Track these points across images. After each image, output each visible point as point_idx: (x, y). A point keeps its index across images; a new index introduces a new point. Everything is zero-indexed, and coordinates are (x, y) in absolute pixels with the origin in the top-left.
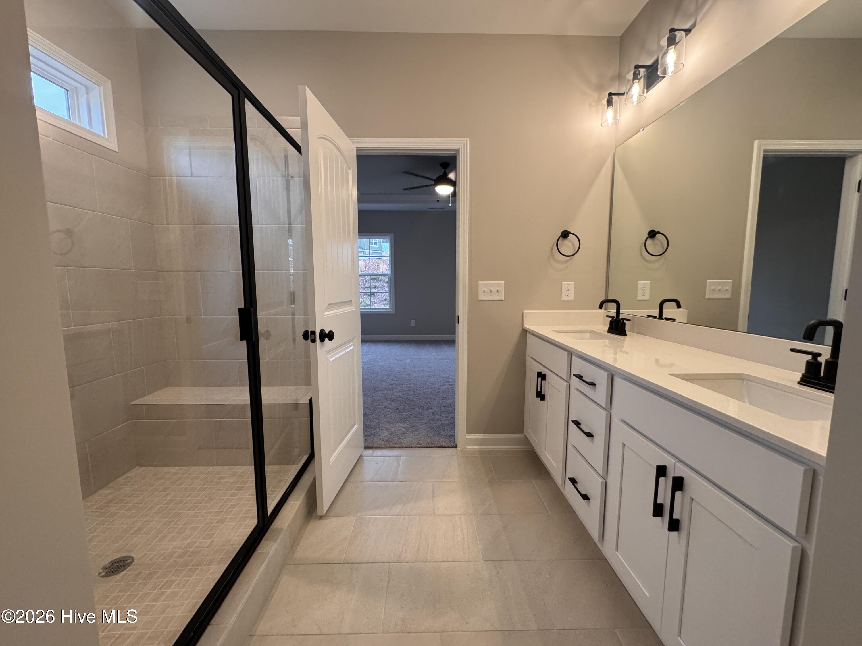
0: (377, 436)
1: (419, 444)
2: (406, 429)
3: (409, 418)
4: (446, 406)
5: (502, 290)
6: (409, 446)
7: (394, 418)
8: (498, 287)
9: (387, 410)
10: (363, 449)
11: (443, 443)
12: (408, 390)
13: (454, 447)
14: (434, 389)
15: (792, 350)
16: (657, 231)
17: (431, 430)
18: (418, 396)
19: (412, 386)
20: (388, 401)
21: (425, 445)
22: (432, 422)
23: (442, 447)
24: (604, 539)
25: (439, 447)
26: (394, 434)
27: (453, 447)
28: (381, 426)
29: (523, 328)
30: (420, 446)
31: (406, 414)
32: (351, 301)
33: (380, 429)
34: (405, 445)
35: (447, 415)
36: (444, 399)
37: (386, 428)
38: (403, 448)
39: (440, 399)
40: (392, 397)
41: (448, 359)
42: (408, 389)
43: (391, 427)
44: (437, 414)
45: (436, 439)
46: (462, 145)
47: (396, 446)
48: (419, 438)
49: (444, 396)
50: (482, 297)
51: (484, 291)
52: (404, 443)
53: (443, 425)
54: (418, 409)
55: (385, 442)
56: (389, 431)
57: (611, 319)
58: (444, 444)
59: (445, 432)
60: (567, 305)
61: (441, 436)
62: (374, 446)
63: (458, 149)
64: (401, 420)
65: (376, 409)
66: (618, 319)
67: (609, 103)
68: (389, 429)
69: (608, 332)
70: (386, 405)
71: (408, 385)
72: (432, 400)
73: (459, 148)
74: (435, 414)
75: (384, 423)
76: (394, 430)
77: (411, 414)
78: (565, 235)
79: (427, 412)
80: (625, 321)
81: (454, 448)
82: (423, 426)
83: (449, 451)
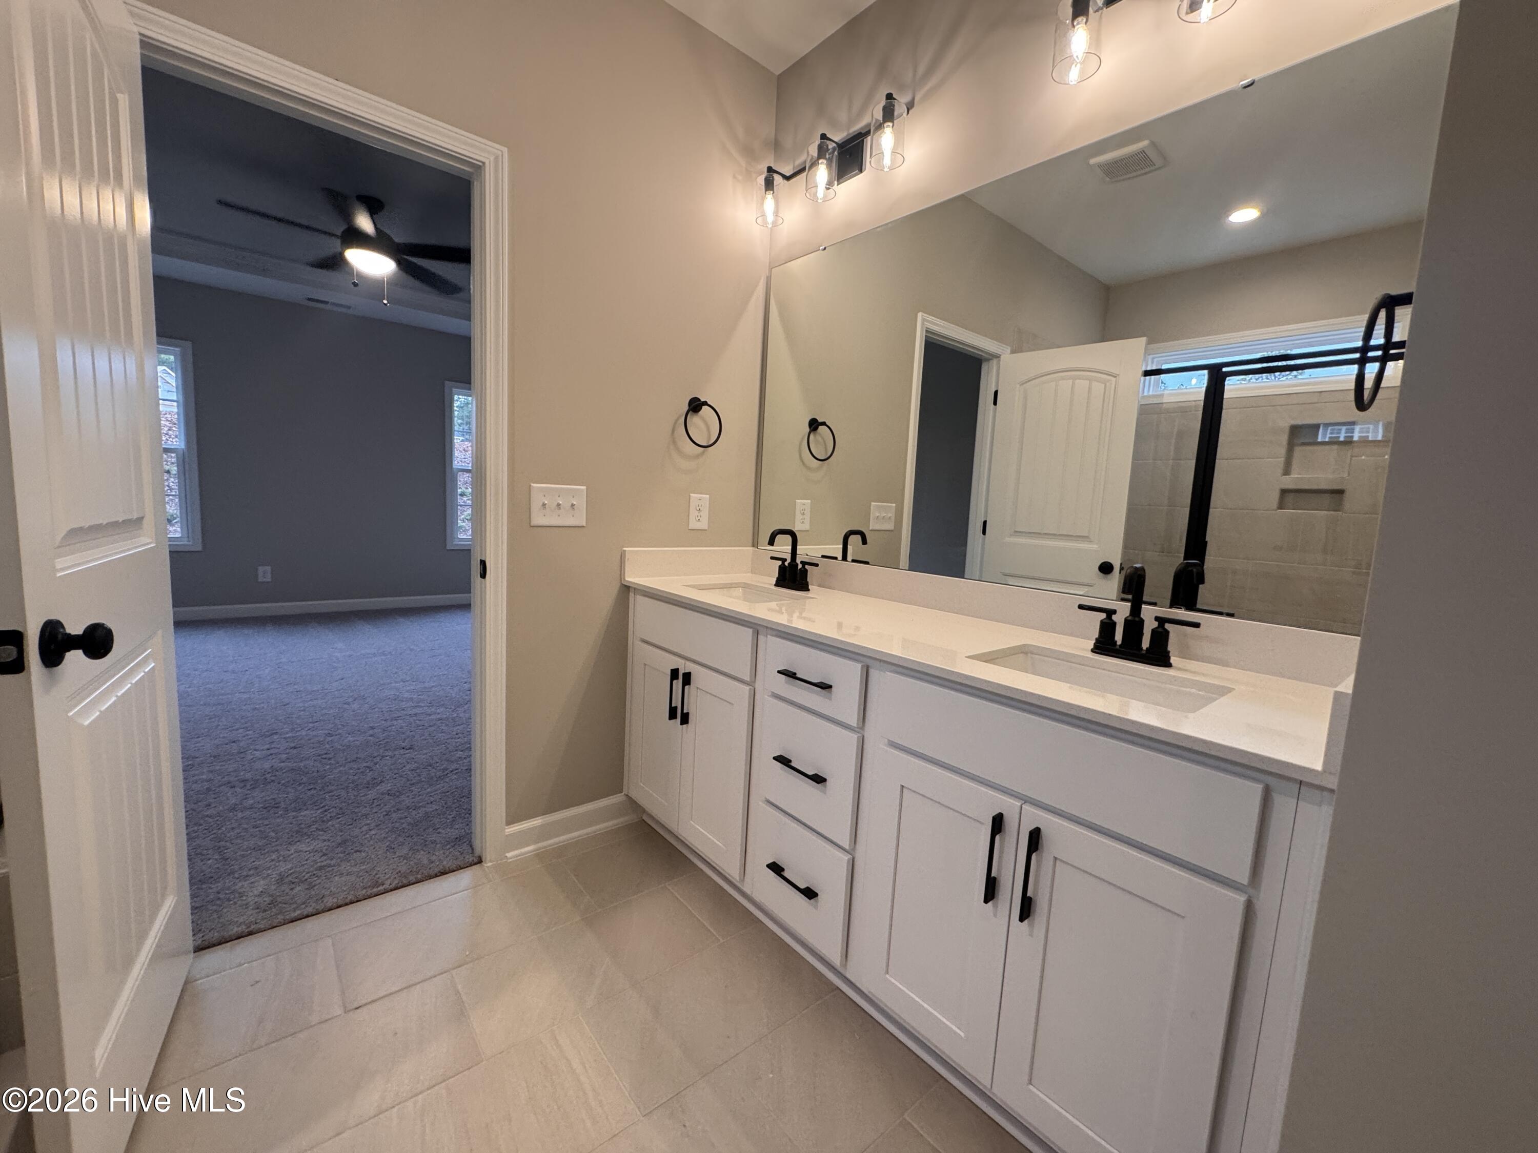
0: (229, 900)
1: (377, 884)
2: (325, 855)
3: (323, 821)
4: (418, 768)
5: (581, 502)
6: (350, 897)
7: (273, 834)
8: (573, 497)
9: (240, 815)
10: (192, 955)
11: (445, 863)
12: (295, 748)
13: (476, 864)
14: (371, 732)
15: (1081, 607)
16: (820, 420)
17: (401, 839)
18: (330, 759)
19: (304, 733)
20: (238, 790)
21: (396, 882)
22: (394, 815)
23: (443, 873)
24: (848, 958)
25: (436, 876)
26: (290, 878)
27: (471, 865)
28: (236, 867)
29: (622, 584)
30: (381, 888)
31: (308, 814)
32: (141, 519)
33: (236, 875)
34: (335, 900)
35: (429, 790)
36: (408, 751)
37: (256, 868)
38: (330, 909)
39: (397, 753)
40: (248, 776)
41: (385, 655)
42: (293, 745)
43: (273, 860)
44: (401, 794)
45: (423, 857)
46: (492, 158)
47: (310, 910)
48: (373, 868)
49: (404, 745)
50: (538, 519)
51: (544, 505)
52: (332, 894)
53: (427, 816)
54: (343, 793)
55: (265, 911)
56: (268, 875)
57: (780, 563)
58: (447, 864)
59: (439, 833)
60: (698, 538)
61: (433, 846)
62: (230, 933)
63: (480, 164)
64: (301, 833)
65: (202, 822)
66: (794, 563)
67: (769, 184)
68: (269, 868)
69: (776, 585)
70: (233, 801)
71: (290, 735)
72: (375, 760)
73: (484, 163)
74: (398, 794)
75: (243, 856)
76: (283, 867)
77: (326, 811)
78: (696, 405)
79: (372, 794)
80: (807, 567)
81: (474, 867)
82: (373, 832)
83: (465, 878)
